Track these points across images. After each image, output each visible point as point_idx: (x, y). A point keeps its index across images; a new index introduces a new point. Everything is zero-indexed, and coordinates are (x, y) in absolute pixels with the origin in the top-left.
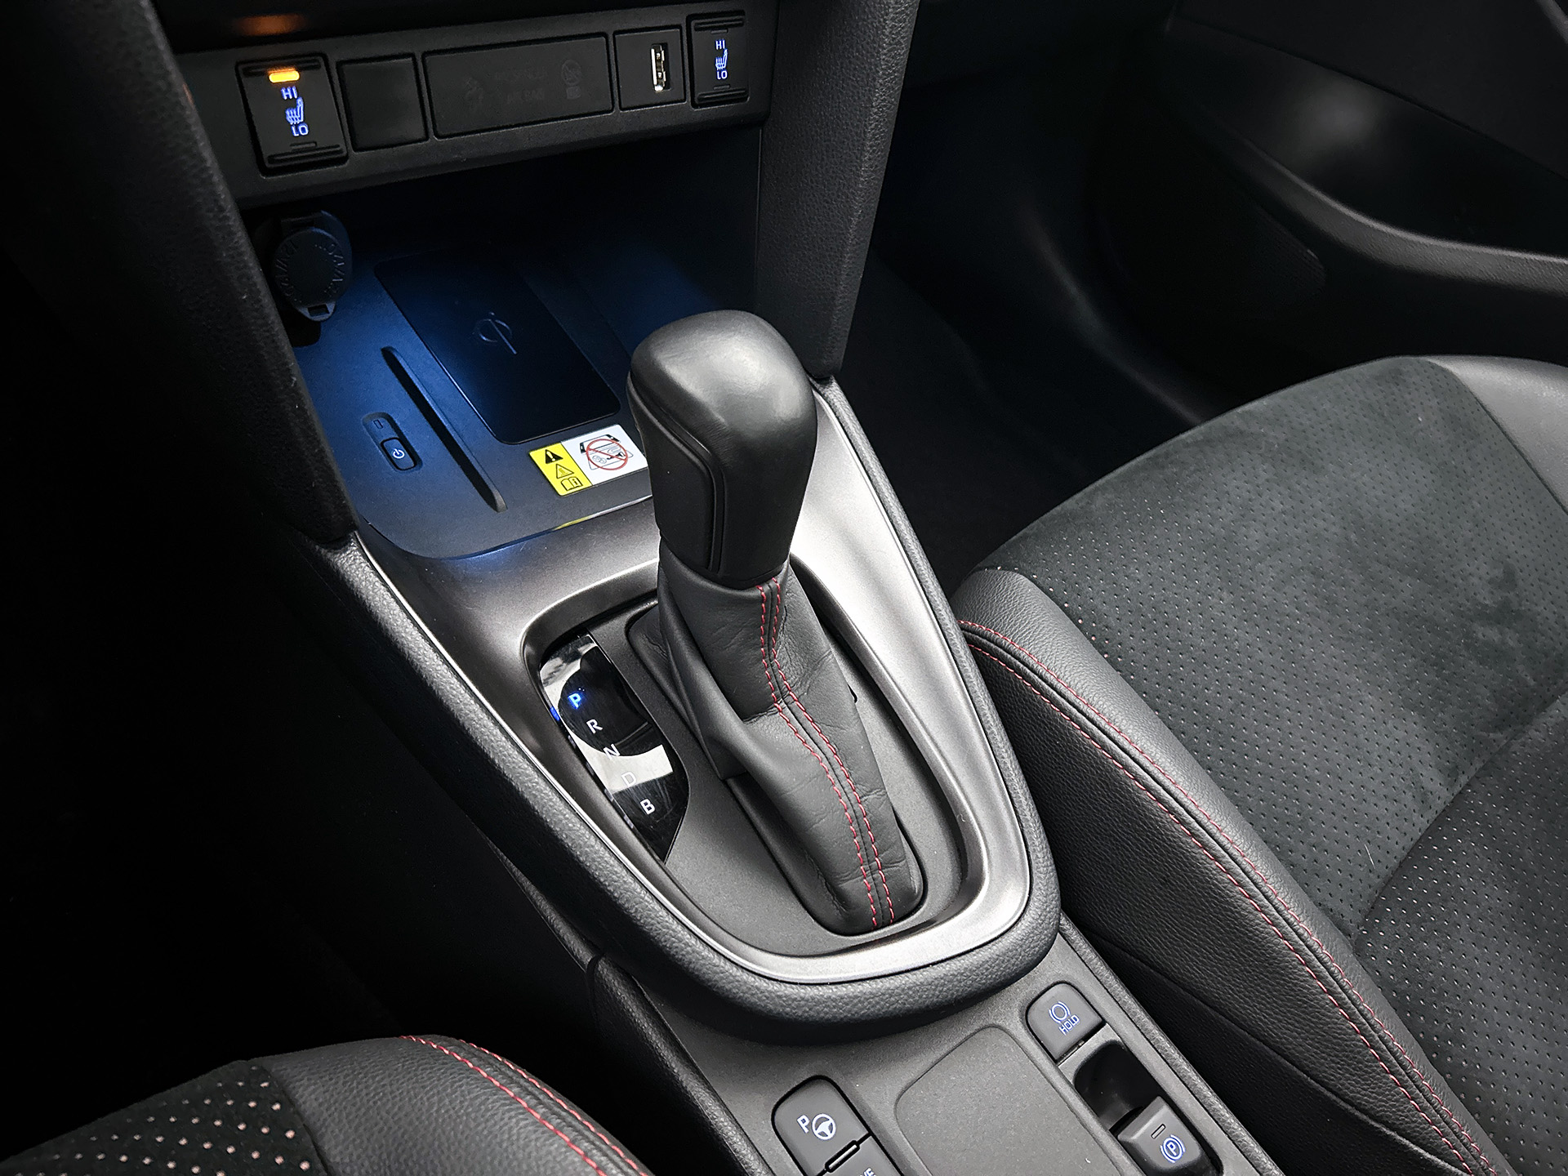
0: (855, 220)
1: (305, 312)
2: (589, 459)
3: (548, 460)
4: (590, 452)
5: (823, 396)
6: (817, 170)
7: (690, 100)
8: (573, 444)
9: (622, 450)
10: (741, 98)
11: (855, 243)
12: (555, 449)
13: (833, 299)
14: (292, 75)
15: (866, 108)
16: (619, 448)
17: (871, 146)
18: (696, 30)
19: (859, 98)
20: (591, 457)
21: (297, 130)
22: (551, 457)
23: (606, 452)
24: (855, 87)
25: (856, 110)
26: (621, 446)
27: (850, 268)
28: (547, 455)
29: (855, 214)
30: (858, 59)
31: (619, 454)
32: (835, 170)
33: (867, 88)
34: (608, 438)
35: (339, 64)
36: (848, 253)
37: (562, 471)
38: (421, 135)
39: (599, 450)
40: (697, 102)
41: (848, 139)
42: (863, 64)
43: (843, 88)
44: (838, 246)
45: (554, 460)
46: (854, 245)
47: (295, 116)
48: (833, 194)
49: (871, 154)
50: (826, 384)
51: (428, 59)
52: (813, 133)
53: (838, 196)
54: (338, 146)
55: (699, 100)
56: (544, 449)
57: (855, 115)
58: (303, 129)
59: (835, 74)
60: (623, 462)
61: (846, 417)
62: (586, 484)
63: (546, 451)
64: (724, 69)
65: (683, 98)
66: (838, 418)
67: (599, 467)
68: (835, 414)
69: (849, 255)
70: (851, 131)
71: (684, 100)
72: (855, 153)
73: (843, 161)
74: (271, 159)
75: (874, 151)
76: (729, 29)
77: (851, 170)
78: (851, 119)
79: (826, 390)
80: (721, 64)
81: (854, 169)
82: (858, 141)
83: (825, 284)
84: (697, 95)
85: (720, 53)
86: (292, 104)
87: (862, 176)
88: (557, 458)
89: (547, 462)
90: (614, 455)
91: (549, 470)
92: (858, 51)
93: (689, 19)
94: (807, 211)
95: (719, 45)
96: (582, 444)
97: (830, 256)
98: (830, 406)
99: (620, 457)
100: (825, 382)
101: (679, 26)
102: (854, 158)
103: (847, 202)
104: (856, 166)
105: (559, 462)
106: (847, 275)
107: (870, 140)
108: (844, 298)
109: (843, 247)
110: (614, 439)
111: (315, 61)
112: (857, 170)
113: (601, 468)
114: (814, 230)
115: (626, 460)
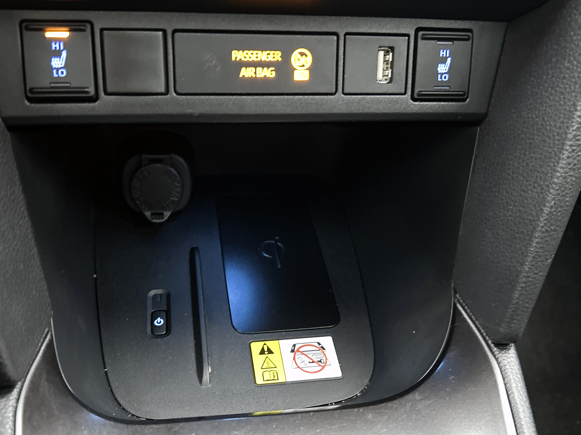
0: (546, 210)
1: (148, 214)
2: (294, 359)
3: (262, 352)
4: (297, 353)
5: (497, 359)
6: (519, 163)
7: (410, 94)
8: (286, 344)
9: (324, 358)
10: (460, 98)
11: (544, 230)
12: (272, 344)
13: (517, 276)
14: (63, 34)
15: (570, 111)
16: (323, 355)
17: (571, 146)
18: (423, 39)
19: (565, 103)
20: (296, 357)
21: (57, 73)
22: (266, 349)
23: (310, 356)
24: (562, 93)
25: (560, 113)
26: (325, 354)
27: (536, 252)
28: (263, 348)
29: (547, 204)
30: (568, 68)
31: (320, 361)
32: (534, 164)
33: (574, 94)
34: (317, 345)
35: (102, 30)
36: (536, 238)
37: (268, 363)
38: (163, 90)
39: (306, 353)
40: (416, 96)
41: (549, 137)
42: (572, 73)
43: (552, 94)
44: (527, 231)
45: (266, 353)
46: (543, 232)
47: (57, 63)
48: (530, 185)
49: (570, 152)
50: (502, 350)
51: (177, 35)
52: (519, 132)
53: (534, 187)
54: (87, 88)
55: (419, 95)
56: (263, 343)
57: (559, 118)
58: (62, 73)
59: (546, 82)
60: (320, 368)
61: (514, 385)
62: (282, 380)
63: (265, 344)
64: (445, 73)
65: (403, 91)
66: (505, 384)
67: (299, 367)
68: (504, 379)
69: (537, 240)
70: (554, 131)
71: (405, 93)
72: (554, 151)
73: (543, 157)
74: (31, 90)
75: (573, 150)
76: (455, 42)
77: (549, 166)
78: (555, 121)
79: (501, 355)
80: (443, 68)
81: (552, 165)
82: (559, 140)
83: (512, 262)
84: (416, 91)
85: (443, 61)
86: (58, 54)
87: (558, 171)
88: (270, 352)
89: (261, 354)
90: (316, 360)
91: (258, 360)
92: (569, 61)
93: (418, 30)
94: (506, 197)
95: (443, 53)
96: (294, 346)
97: (520, 238)
98: (501, 372)
99: (320, 363)
100: (501, 347)
101: (408, 35)
102: (554, 155)
103: (542, 193)
104: (554, 163)
105: (270, 356)
106: (533, 257)
107: (571, 140)
108: (528, 277)
109: (533, 232)
110: (322, 347)
111: (84, 26)
112: (554, 166)
113: (301, 369)
114: (509, 213)
115: (323, 367)
